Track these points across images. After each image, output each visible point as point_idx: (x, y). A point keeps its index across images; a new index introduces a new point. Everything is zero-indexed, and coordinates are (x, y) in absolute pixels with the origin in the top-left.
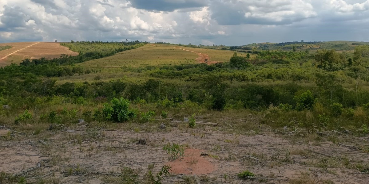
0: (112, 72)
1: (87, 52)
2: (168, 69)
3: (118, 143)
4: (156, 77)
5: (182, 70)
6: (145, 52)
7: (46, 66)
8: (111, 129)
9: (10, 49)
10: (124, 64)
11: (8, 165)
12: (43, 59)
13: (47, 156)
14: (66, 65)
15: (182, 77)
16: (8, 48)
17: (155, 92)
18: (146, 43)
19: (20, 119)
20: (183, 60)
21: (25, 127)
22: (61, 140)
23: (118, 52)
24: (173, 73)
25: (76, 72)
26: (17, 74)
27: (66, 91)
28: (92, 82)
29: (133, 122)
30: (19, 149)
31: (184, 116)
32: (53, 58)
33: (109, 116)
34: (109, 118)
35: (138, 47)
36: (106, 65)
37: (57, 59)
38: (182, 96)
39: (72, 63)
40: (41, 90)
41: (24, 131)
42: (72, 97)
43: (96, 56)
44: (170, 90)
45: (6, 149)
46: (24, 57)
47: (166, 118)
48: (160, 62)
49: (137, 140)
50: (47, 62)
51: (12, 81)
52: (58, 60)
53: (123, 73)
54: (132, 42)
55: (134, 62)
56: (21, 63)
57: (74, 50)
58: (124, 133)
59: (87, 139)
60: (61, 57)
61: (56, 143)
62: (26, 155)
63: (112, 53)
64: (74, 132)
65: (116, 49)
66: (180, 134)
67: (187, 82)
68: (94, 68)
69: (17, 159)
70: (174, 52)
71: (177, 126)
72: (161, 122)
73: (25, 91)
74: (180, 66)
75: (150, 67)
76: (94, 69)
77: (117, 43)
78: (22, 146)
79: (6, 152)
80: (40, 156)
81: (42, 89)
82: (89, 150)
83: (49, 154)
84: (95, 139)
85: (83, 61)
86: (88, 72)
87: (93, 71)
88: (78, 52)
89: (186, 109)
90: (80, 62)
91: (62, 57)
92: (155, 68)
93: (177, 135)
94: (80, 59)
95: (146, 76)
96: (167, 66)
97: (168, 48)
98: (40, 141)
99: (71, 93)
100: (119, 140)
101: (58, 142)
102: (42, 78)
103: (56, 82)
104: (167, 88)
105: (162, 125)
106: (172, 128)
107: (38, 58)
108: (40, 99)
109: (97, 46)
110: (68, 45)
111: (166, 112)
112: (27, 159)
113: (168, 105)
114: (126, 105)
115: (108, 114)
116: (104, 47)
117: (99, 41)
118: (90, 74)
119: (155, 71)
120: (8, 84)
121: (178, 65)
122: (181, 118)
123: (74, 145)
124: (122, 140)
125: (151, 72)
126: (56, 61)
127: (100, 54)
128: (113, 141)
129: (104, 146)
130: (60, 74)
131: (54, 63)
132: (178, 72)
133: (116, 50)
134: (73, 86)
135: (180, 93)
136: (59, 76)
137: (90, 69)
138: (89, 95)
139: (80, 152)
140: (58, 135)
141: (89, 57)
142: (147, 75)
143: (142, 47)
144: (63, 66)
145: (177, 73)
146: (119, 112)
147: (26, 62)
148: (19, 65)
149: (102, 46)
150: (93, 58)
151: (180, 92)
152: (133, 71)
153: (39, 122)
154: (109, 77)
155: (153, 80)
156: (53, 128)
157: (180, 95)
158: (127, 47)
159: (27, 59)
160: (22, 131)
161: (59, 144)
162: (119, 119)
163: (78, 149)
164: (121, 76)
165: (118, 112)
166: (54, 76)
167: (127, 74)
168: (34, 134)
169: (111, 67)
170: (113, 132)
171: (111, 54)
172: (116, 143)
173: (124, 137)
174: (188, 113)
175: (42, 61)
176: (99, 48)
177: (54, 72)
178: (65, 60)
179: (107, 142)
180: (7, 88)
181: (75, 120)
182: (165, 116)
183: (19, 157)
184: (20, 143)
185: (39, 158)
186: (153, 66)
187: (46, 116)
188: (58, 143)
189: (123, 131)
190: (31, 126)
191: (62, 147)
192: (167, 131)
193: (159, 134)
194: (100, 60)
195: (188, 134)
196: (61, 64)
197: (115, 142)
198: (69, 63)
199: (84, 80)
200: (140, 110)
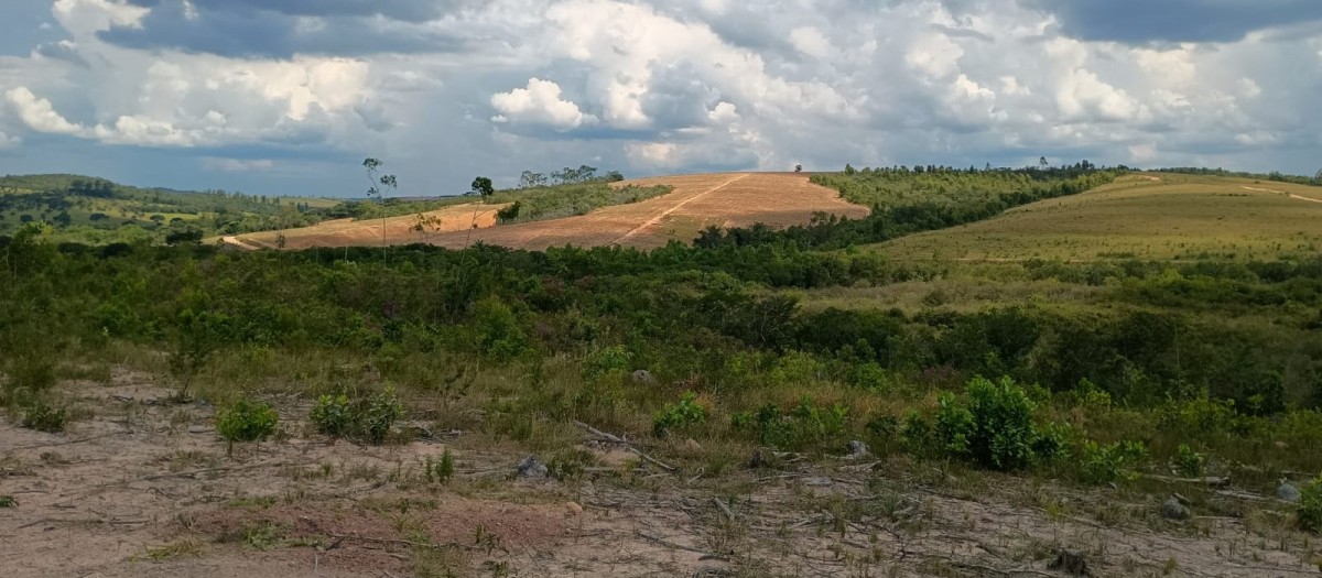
0: (986, 280)
1: (899, 204)
2: (1218, 274)
3: (976, 551)
4: (1165, 304)
5: (1287, 283)
6: (1116, 206)
7: (768, 250)
8: (959, 492)
9: (668, 195)
10: (1035, 250)
11: (607, 568)
12: (758, 227)
13: (726, 557)
14: (831, 249)
15: (1286, 310)
16: (662, 194)
17: (1163, 366)
18: (1122, 170)
19: (668, 422)
20: (1292, 239)
21: (681, 447)
22: (781, 506)
23: (1010, 205)
24: (1243, 291)
25: (864, 276)
26: (686, 273)
27: (827, 336)
28: (917, 310)
29: (1052, 476)
30: (649, 518)
31: (1280, 476)
32: (790, 225)
33: (960, 442)
34: (958, 449)
35: (1088, 188)
36: (966, 253)
37: (800, 227)
38: (1281, 388)
39: (848, 243)
40: (752, 329)
41: (678, 462)
42: (846, 360)
43: (930, 221)
44: (1229, 360)
45: (613, 512)
46: (705, 221)
47: (1195, 475)
48: (1183, 245)
49: (1054, 552)
50: (771, 238)
51: (669, 296)
52: (803, 233)
53: (1028, 285)
54: (1063, 167)
55: (1073, 242)
56: (696, 241)
57: (854, 200)
58: (1006, 514)
59: (868, 518)
60: (814, 220)
61: (765, 516)
62: (664, 544)
63: (990, 211)
64: (828, 486)
65: (1002, 196)
66: (1248, 553)
67: (1307, 331)
68: (923, 261)
69: (636, 552)
70: (1248, 205)
71: (1241, 516)
72: (1171, 489)
73: (705, 329)
74: (1273, 264)
75: (1141, 265)
76: (922, 266)
77: (1005, 173)
78: (659, 510)
79: (608, 526)
80: (703, 555)
81: (756, 326)
82: (867, 560)
83: (732, 553)
84: (894, 522)
85: (884, 239)
86: (903, 276)
87: (919, 272)
88: (868, 203)
89: (1293, 448)
90: (876, 240)
91: (817, 224)
92: (1159, 267)
93: (1236, 557)
94: (876, 229)
95: (1126, 301)
96: (1214, 260)
97: (1218, 188)
98: (715, 503)
99: (844, 347)
100: (986, 539)
101: (771, 513)
102: (757, 288)
103: (798, 304)
104: (1214, 352)
105: (1173, 502)
106: (1218, 521)
107: (743, 226)
108: (741, 360)
109: (932, 183)
110: (836, 181)
111: (1197, 450)
112: (664, 557)
113: (1207, 423)
114: (1022, 409)
115: (955, 433)
116: (960, 186)
117: (942, 167)
118: (910, 284)
119: (1161, 282)
120: (660, 303)
121: (1266, 260)
122: (1265, 483)
123: (819, 534)
124: (993, 542)
125: (1142, 283)
126: (799, 236)
127: (945, 212)
128: (959, 540)
129: (921, 555)
130: (809, 280)
131: (792, 242)
132: (1267, 287)
133: (1002, 199)
134: (850, 321)
135: (1274, 377)
136: (807, 288)
137: (909, 266)
138: (904, 358)
139: (835, 560)
140: (775, 491)
141: (906, 224)
142: (1127, 295)
143: (1104, 187)
144: (821, 254)
145: (1261, 294)
146: (998, 430)
147: (710, 238)
148: (690, 246)
149: (951, 183)
150: (921, 228)
151: (1276, 373)
152: (1068, 275)
153: (724, 438)
154: (979, 298)
155: (1152, 317)
156: (764, 463)
157: (1272, 387)
158: (1046, 186)
159: (713, 227)
160: (671, 460)
161: (773, 521)
162: (994, 456)
163: (829, 548)
164: (1021, 294)
165: (993, 431)
166: (791, 284)
167: (1046, 289)
168: (703, 476)
169: (984, 261)
170: (968, 503)
171: (984, 212)
172: (970, 548)
173: (1006, 531)
174: (1303, 467)
175: (757, 235)
176: (942, 190)
177: (792, 272)
178: (825, 231)
179: (937, 538)
180: (655, 315)
181: (836, 443)
182: (1192, 468)
183: (640, 548)
184: (655, 499)
185: (701, 559)
186: (1152, 263)
187: (747, 419)
188: (770, 516)
189: (1004, 508)
190: (698, 446)
191: (780, 534)
192: (1192, 530)
193: (1153, 538)
194: (942, 234)
195: (1291, 560)
196: (814, 244)
197: (966, 543)
198: (837, 243)
199: (889, 303)
200: (1086, 432)
